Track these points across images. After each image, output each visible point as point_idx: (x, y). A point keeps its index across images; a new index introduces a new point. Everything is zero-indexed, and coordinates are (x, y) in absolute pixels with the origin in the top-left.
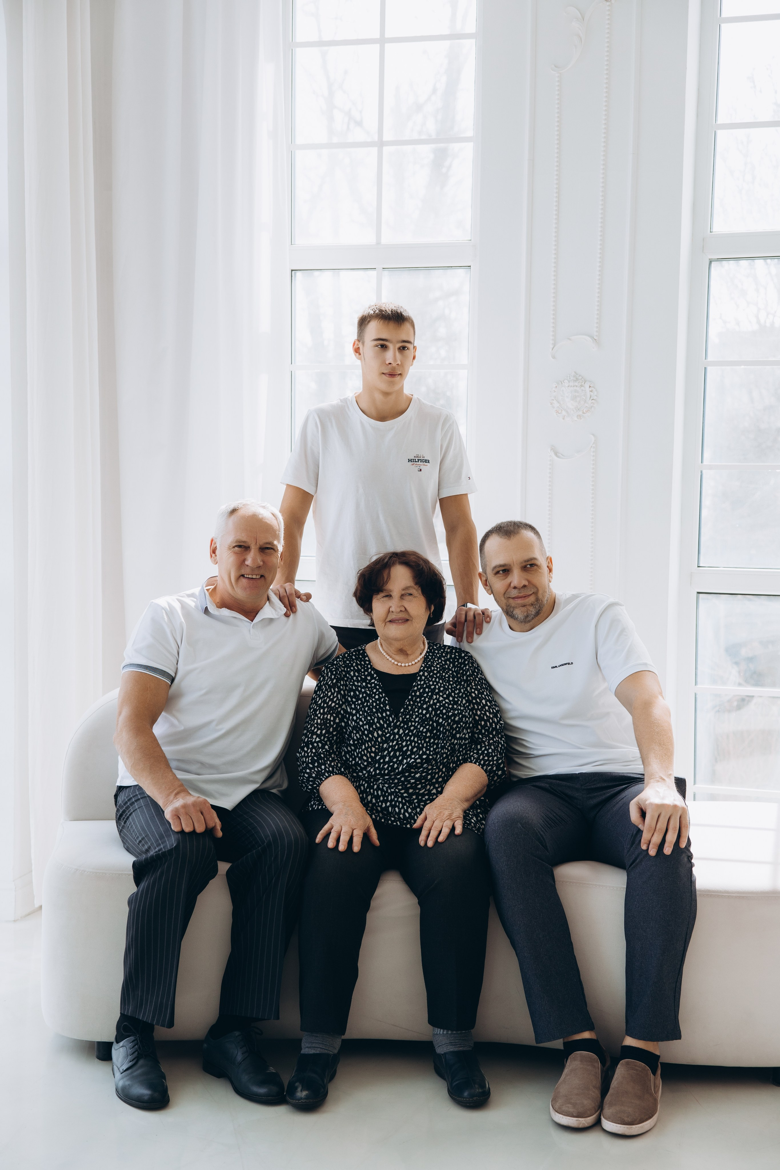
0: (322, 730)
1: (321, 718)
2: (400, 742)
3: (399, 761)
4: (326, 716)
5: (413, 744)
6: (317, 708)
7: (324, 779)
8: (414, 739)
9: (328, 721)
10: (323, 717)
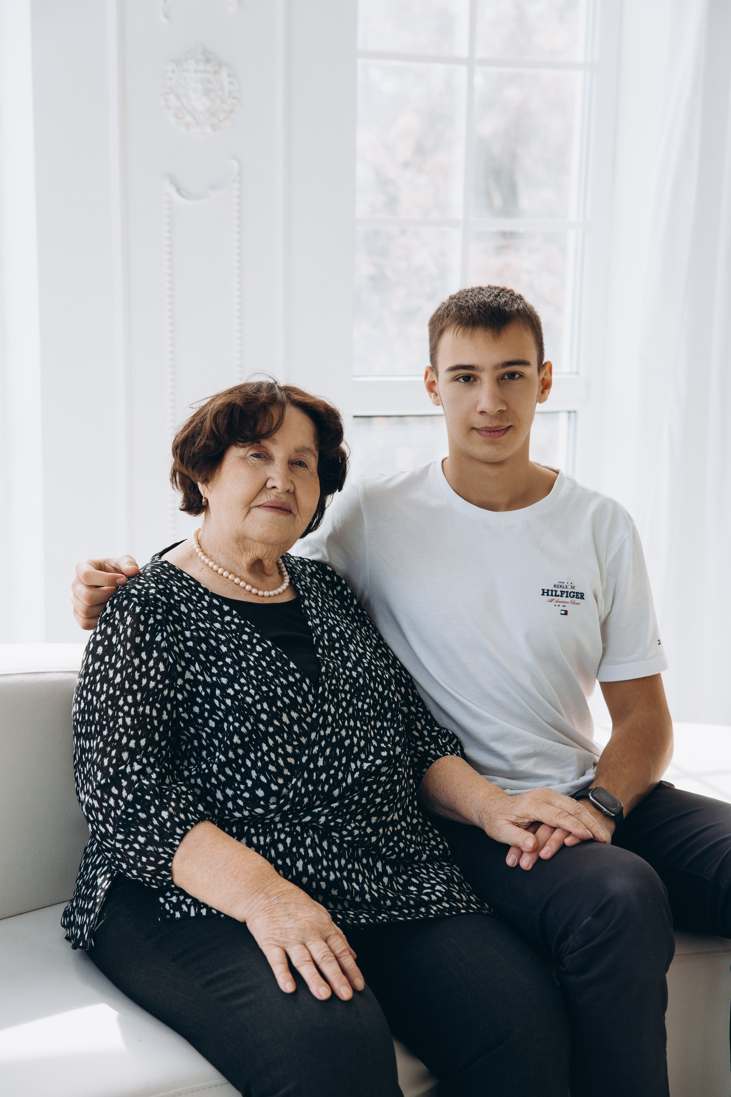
1: (132, 712)
2: (337, 730)
3: (344, 765)
5: (358, 733)
6: (115, 692)
7: (177, 843)
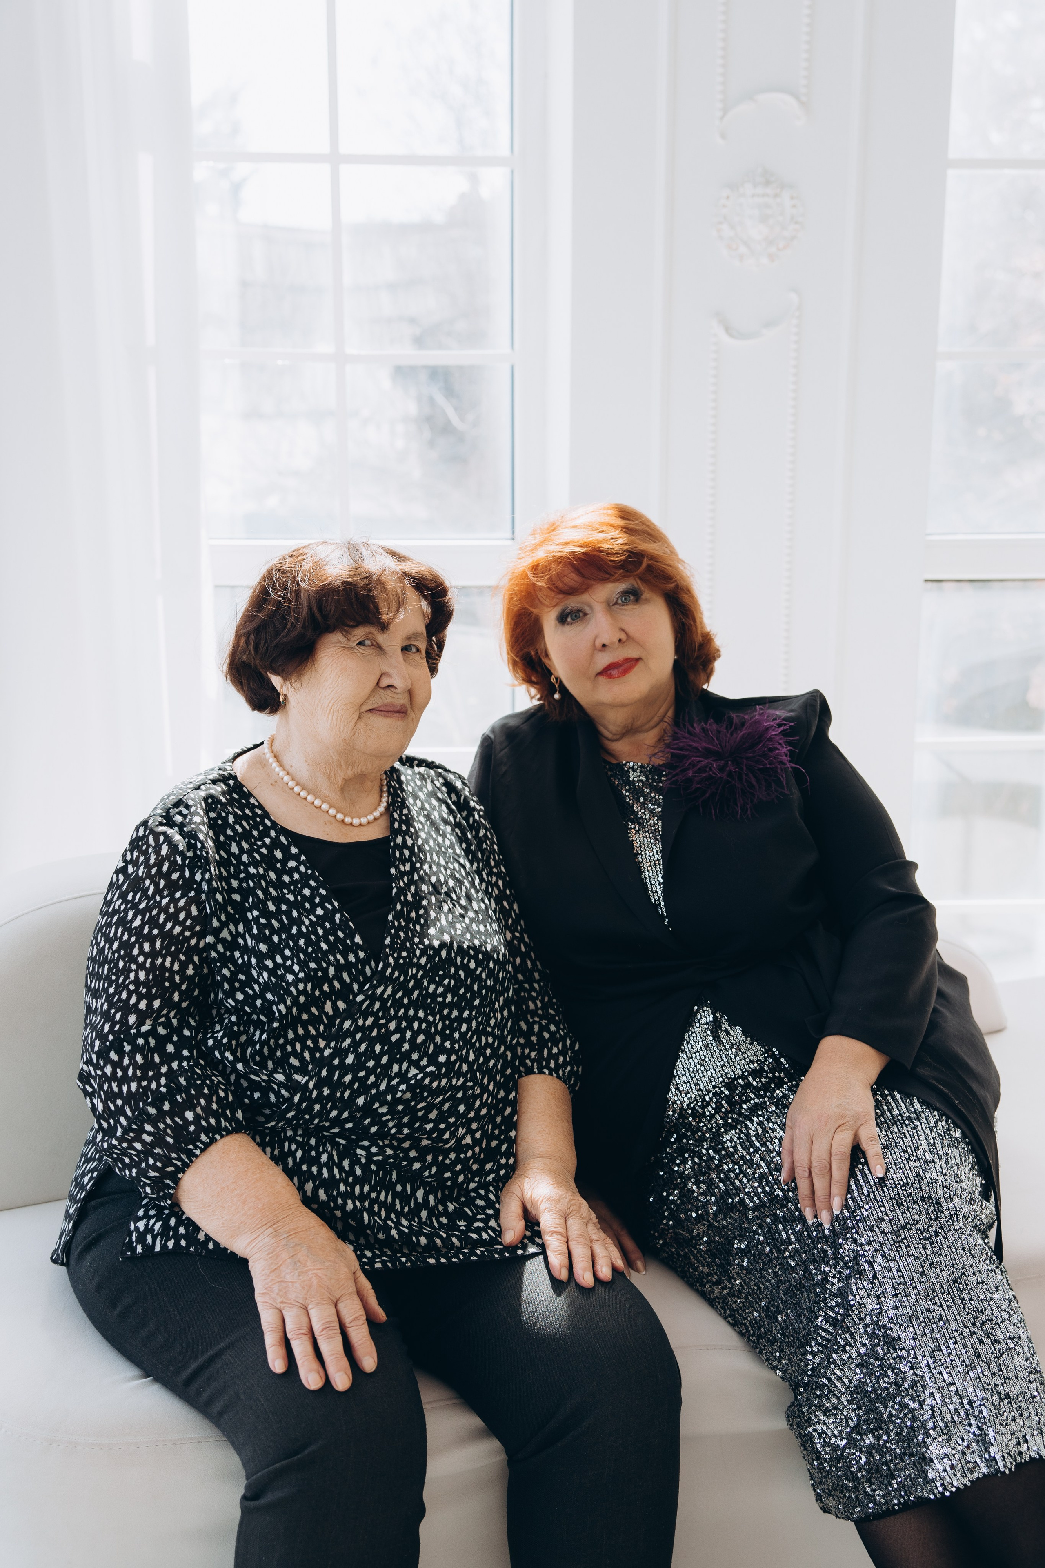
0: (150, 998)
1: (148, 965)
2: (382, 1021)
3: (383, 1067)
4: (160, 961)
5: (416, 1025)
6: (129, 939)
7: (198, 1152)
8: (416, 1013)
9: (167, 975)
10: (151, 963)
